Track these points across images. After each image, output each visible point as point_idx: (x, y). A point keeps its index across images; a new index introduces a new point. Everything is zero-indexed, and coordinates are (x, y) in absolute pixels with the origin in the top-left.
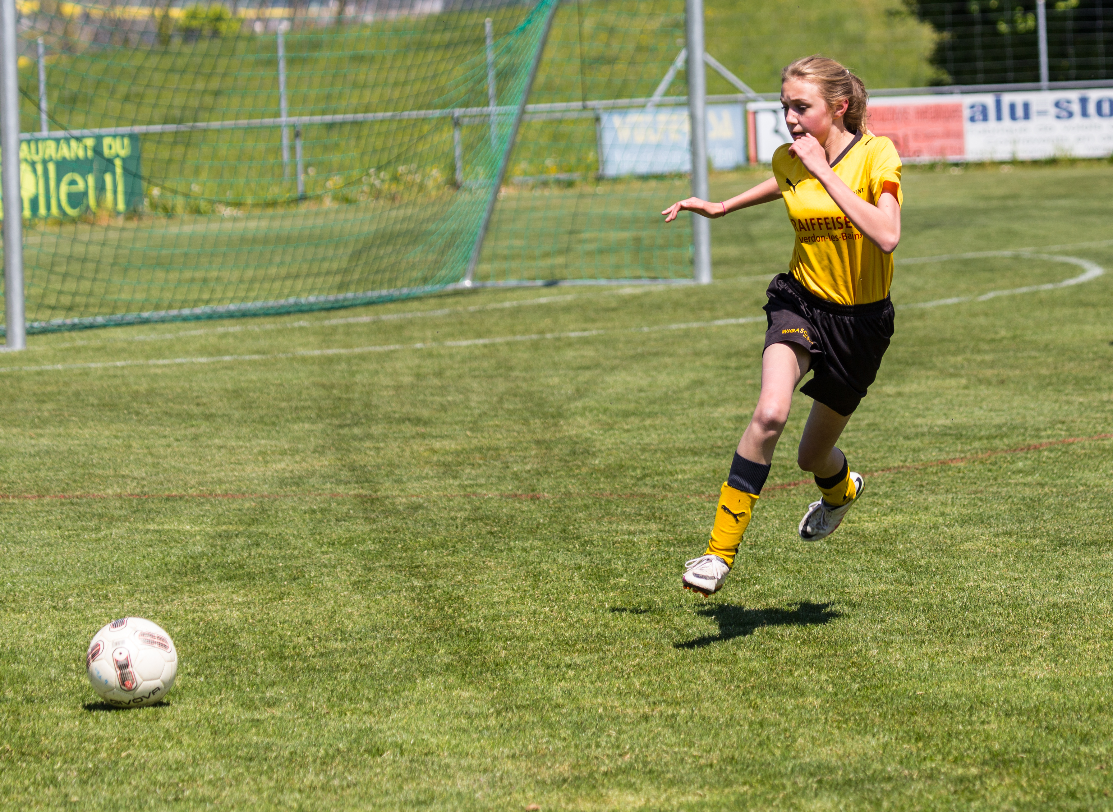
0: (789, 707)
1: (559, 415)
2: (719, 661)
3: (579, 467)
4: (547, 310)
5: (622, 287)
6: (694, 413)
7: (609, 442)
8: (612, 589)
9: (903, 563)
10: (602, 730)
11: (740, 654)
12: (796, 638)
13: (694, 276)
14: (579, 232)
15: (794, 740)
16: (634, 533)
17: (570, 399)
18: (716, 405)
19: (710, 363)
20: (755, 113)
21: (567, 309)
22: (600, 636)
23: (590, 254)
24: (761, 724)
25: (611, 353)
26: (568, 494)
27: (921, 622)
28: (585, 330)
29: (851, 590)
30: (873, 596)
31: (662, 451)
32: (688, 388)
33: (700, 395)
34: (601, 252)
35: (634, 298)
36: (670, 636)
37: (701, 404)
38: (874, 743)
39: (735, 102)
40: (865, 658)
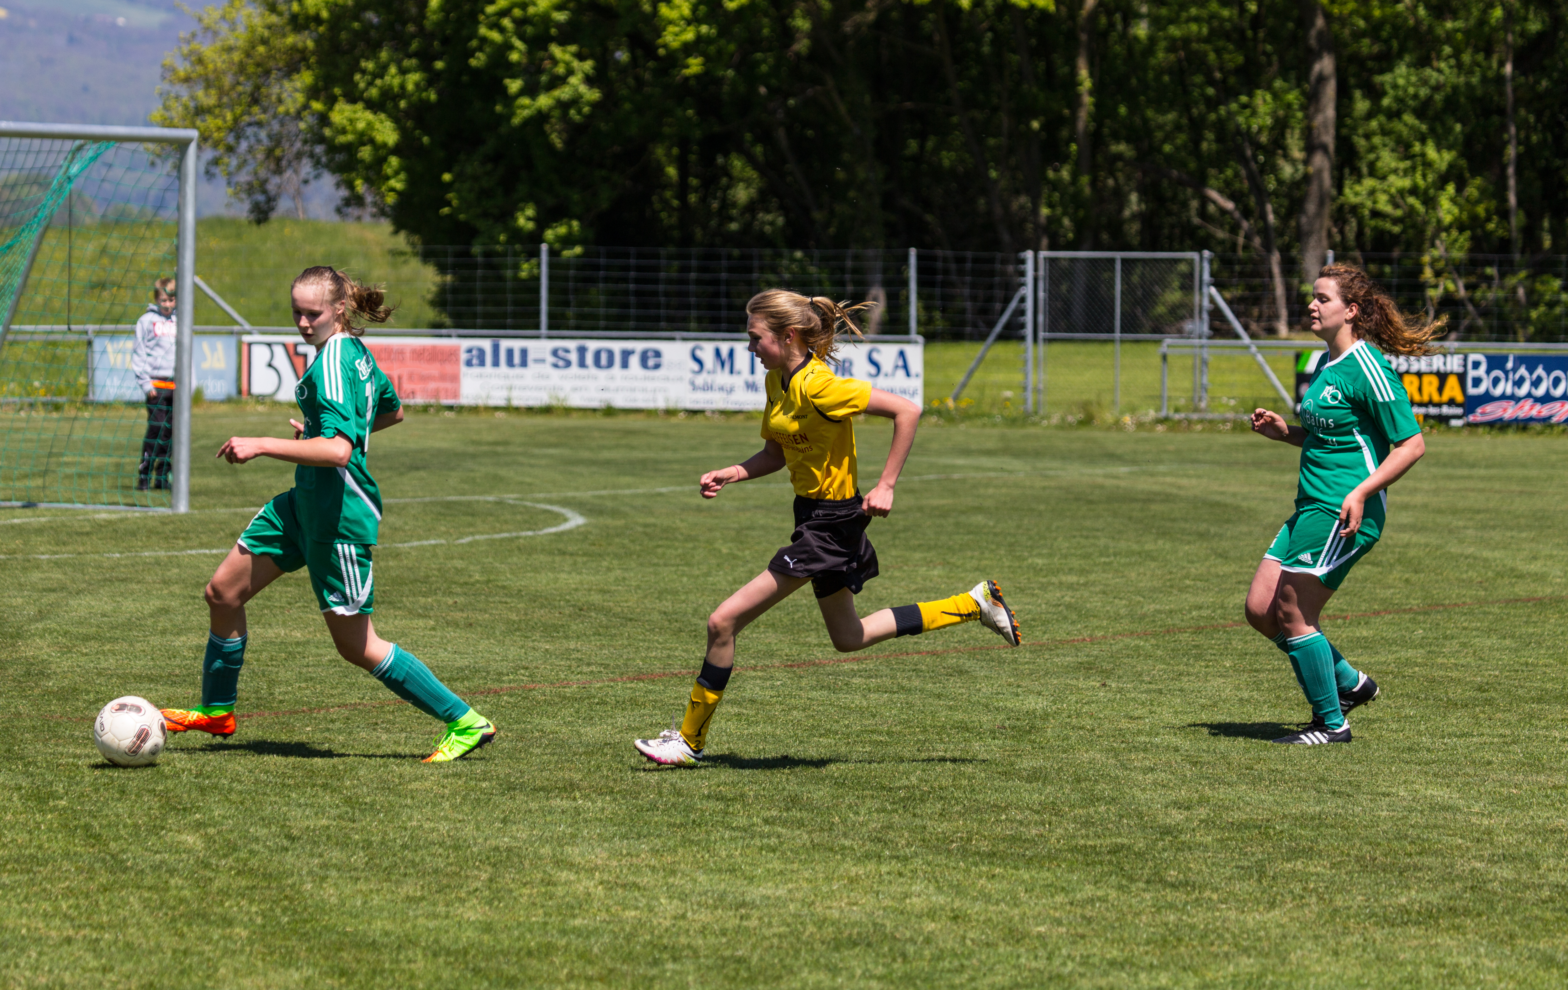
0: (216, 937)
1: (18, 635)
2: (150, 888)
3: (32, 688)
4: (20, 531)
5: (99, 512)
6: (155, 640)
7: (66, 664)
8: (51, 811)
9: (348, 801)
10: (22, 950)
11: (172, 882)
12: (231, 868)
13: (171, 506)
14: (61, 455)
15: (216, 970)
16: (79, 757)
17: (31, 620)
18: (178, 634)
19: (178, 592)
20: (250, 345)
21: (40, 531)
22: (32, 857)
23: (68, 477)
24: (185, 953)
25: (79, 576)
26: (18, 715)
27: (359, 858)
28: (56, 553)
29: (292, 824)
30: (314, 830)
31: (119, 677)
32: (151, 616)
33: (163, 622)
34: (80, 476)
35: (110, 522)
36: (104, 860)
37: (164, 632)
38: (297, 976)
39: (232, 333)
40: (298, 892)
